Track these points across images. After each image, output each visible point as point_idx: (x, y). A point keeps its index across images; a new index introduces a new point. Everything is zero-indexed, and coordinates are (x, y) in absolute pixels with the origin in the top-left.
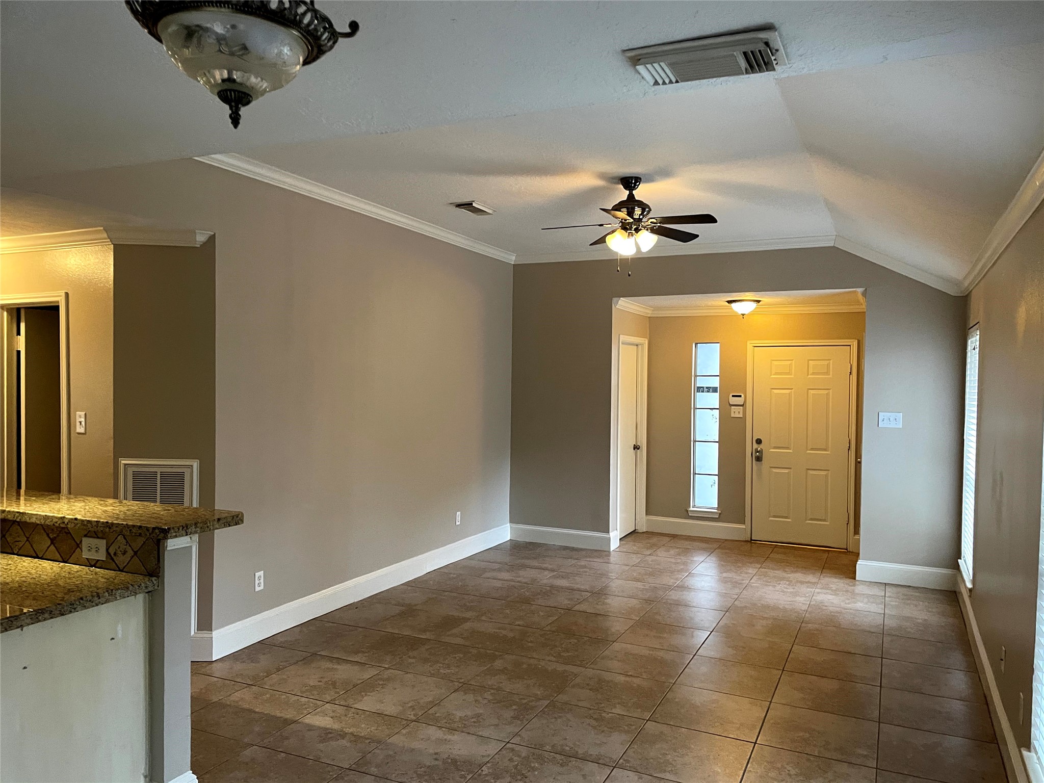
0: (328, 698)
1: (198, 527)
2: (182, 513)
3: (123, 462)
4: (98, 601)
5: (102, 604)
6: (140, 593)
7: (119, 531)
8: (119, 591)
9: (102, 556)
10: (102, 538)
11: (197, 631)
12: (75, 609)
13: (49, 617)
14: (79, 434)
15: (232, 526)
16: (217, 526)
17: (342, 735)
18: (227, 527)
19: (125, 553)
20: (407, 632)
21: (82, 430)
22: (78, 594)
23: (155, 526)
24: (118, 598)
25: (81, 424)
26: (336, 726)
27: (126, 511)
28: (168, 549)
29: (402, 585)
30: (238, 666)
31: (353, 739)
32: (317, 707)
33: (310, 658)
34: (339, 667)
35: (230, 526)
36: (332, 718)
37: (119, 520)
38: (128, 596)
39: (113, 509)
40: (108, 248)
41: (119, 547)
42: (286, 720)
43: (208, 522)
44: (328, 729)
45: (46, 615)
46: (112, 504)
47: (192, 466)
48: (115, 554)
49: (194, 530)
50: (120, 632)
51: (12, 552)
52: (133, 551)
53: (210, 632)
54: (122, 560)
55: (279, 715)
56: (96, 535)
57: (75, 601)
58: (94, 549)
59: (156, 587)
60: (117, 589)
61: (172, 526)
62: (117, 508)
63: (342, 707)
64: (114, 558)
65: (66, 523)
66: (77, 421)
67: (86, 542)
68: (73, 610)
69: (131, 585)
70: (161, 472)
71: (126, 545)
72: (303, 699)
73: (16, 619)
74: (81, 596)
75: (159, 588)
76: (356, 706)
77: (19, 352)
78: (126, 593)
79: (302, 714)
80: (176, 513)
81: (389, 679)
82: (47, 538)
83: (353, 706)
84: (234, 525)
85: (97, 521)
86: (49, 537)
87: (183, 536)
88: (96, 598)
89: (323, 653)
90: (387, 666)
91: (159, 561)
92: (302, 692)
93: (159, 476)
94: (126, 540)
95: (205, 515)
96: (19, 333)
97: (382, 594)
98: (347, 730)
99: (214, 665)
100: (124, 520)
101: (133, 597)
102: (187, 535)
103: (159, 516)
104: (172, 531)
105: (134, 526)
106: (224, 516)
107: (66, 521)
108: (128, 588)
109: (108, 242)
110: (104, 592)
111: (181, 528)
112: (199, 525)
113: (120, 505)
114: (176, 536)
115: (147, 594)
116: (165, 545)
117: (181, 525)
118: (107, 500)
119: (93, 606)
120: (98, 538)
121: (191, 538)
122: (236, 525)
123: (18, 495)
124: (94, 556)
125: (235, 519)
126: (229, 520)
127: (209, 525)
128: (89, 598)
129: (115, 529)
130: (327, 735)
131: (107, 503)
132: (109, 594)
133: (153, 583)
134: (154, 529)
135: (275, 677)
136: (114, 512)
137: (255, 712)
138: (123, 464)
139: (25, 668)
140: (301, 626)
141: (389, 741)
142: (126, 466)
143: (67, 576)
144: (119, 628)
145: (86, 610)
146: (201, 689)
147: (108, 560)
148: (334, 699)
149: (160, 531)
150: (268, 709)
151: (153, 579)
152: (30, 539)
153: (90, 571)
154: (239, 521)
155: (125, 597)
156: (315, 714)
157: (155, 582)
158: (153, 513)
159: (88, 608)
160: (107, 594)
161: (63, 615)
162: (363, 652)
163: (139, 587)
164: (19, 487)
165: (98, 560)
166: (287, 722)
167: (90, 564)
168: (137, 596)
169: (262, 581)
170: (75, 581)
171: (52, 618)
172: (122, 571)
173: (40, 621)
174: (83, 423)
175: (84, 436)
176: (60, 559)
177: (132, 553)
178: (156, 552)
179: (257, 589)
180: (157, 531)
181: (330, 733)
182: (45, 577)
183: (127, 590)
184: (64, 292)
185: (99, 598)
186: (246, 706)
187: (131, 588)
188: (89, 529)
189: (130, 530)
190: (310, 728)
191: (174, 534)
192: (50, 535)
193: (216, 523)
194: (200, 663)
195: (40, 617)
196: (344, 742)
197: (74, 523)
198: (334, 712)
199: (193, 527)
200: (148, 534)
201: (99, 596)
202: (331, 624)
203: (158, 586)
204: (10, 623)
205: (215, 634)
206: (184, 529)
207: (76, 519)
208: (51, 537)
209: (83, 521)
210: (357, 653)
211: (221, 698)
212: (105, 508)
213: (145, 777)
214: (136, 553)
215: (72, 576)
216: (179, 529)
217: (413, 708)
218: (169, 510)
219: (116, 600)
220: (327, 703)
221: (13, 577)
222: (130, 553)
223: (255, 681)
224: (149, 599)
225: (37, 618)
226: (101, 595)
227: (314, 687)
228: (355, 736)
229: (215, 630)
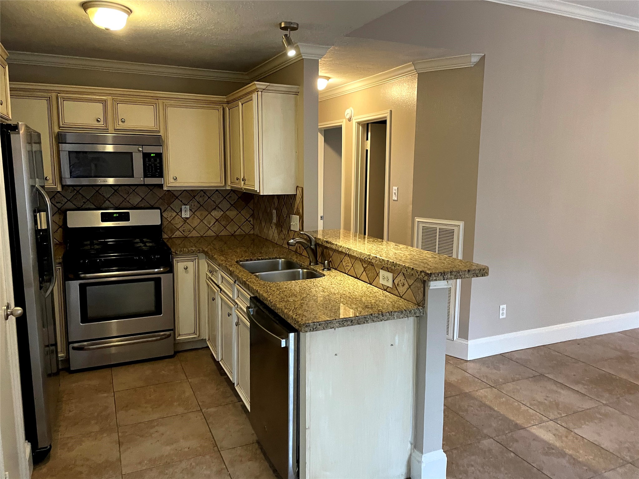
0: (552, 417)
1: (453, 275)
2: (444, 261)
3: (417, 220)
4: (382, 318)
5: (385, 321)
6: (410, 317)
7: (400, 269)
8: (397, 313)
9: (390, 284)
10: (391, 272)
11: (458, 338)
12: (367, 321)
13: (350, 324)
14: (394, 200)
15: (479, 277)
16: (467, 276)
17: (563, 454)
18: (475, 277)
19: (403, 285)
20: (624, 376)
21: (396, 199)
22: (370, 310)
23: (421, 270)
24: (396, 318)
25: (395, 194)
26: (558, 444)
27: (407, 255)
28: (431, 288)
29: (619, 332)
30: (484, 369)
31: (572, 461)
32: (542, 422)
33: (539, 377)
34: (562, 392)
35: (477, 276)
36: (554, 435)
37: (401, 262)
38: (402, 318)
39: (400, 253)
40: (415, 77)
41: (400, 281)
42: (516, 424)
43: (461, 272)
44: (550, 444)
45: (349, 323)
46: (401, 249)
47: (459, 225)
48: (398, 285)
49: (449, 276)
50: (397, 341)
51: (345, 272)
52: (409, 285)
53: (467, 341)
54: (402, 290)
55: (512, 418)
56: (387, 270)
57: (367, 315)
58: (385, 278)
59: (422, 314)
60: (395, 312)
61: (434, 271)
62: (403, 252)
63: (563, 428)
64: (397, 287)
65: (371, 259)
66: (394, 192)
67: (382, 273)
68: (366, 322)
69: (405, 310)
70: (439, 228)
71: (404, 280)
72: (531, 411)
73: (330, 322)
74: (372, 312)
75: (424, 315)
76: (576, 431)
77: (367, 150)
78: (401, 316)
79: (530, 423)
80: (440, 261)
81: (606, 415)
82: (362, 266)
83: (573, 430)
84: (481, 276)
85: (387, 261)
86: (363, 266)
87: (441, 280)
88: (381, 316)
89: (550, 376)
90: (604, 402)
91: (424, 295)
92: (531, 404)
93: (438, 231)
94: (405, 276)
95: (459, 266)
96: (367, 139)
97: (601, 337)
98: (567, 451)
99: (468, 363)
100: (404, 262)
101: (407, 318)
102: (444, 280)
103: (427, 261)
104: (433, 276)
105: (409, 268)
106: (474, 268)
107: (371, 258)
108: (402, 312)
109: (415, 72)
110: (386, 313)
111: (440, 274)
112: (453, 273)
113: (406, 250)
114: (436, 280)
115: (416, 318)
116: (429, 285)
117: (440, 271)
118: (400, 246)
119: (379, 321)
120: (389, 271)
121: (448, 282)
122: (483, 276)
123: (364, 238)
124: (385, 283)
125: (483, 272)
126: (477, 272)
127: (461, 274)
128: (376, 315)
129: (397, 268)
130: (549, 449)
131: (399, 247)
132: (389, 314)
133: (420, 311)
134: (421, 272)
135: (510, 386)
136: (400, 255)
137: (494, 410)
138: (417, 221)
139: (336, 355)
140: (534, 349)
141: (606, 474)
142: (419, 223)
143: (369, 295)
144: (397, 338)
145: (374, 323)
146: (458, 380)
147: (394, 288)
148: (556, 419)
149: (425, 275)
150: (502, 410)
151: (420, 308)
152: (354, 266)
153: (383, 293)
154: (485, 274)
155: (400, 318)
156: (541, 427)
157: (421, 311)
158: (425, 259)
159: (376, 322)
160: (388, 314)
161: (359, 324)
162: (584, 384)
163: (410, 312)
164: (365, 234)
165: (388, 287)
166: (518, 427)
167: (384, 288)
168: (409, 318)
169: (505, 311)
170: (372, 300)
171: (352, 325)
172: (401, 297)
173: (344, 326)
174: (396, 194)
175: (397, 202)
176: (369, 282)
177: (408, 286)
178: (422, 289)
179: (501, 317)
180: (423, 274)
181: (553, 449)
182: (356, 294)
183: (403, 313)
184: (389, 110)
185: (383, 316)
186: (488, 403)
187: (404, 312)
188: (383, 265)
189: (407, 270)
190: (536, 438)
191: (435, 278)
192: (364, 265)
193: (466, 273)
194: (459, 360)
195: (345, 324)
196: (564, 461)
197: (375, 260)
198: (556, 430)
199: (449, 274)
200: (417, 275)
201: (383, 315)
202: (557, 353)
203: (423, 314)
204: (326, 324)
205: (471, 343)
206: (443, 275)
207: (376, 257)
208: (364, 266)
209: (380, 259)
210: (577, 383)
211: (470, 390)
212: (396, 252)
213: (412, 444)
214: (410, 286)
215: (372, 295)
216: (438, 275)
217: (629, 449)
218: (435, 258)
219: (394, 319)
220: (551, 420)
221: (340, 290)
222: (406, 286)
223: (495, 385)
224: (417, 322)
225: (343, 324)
226: (384, 314)
227: (541, 403)
228: (574, 459)
229: (470, 340)
